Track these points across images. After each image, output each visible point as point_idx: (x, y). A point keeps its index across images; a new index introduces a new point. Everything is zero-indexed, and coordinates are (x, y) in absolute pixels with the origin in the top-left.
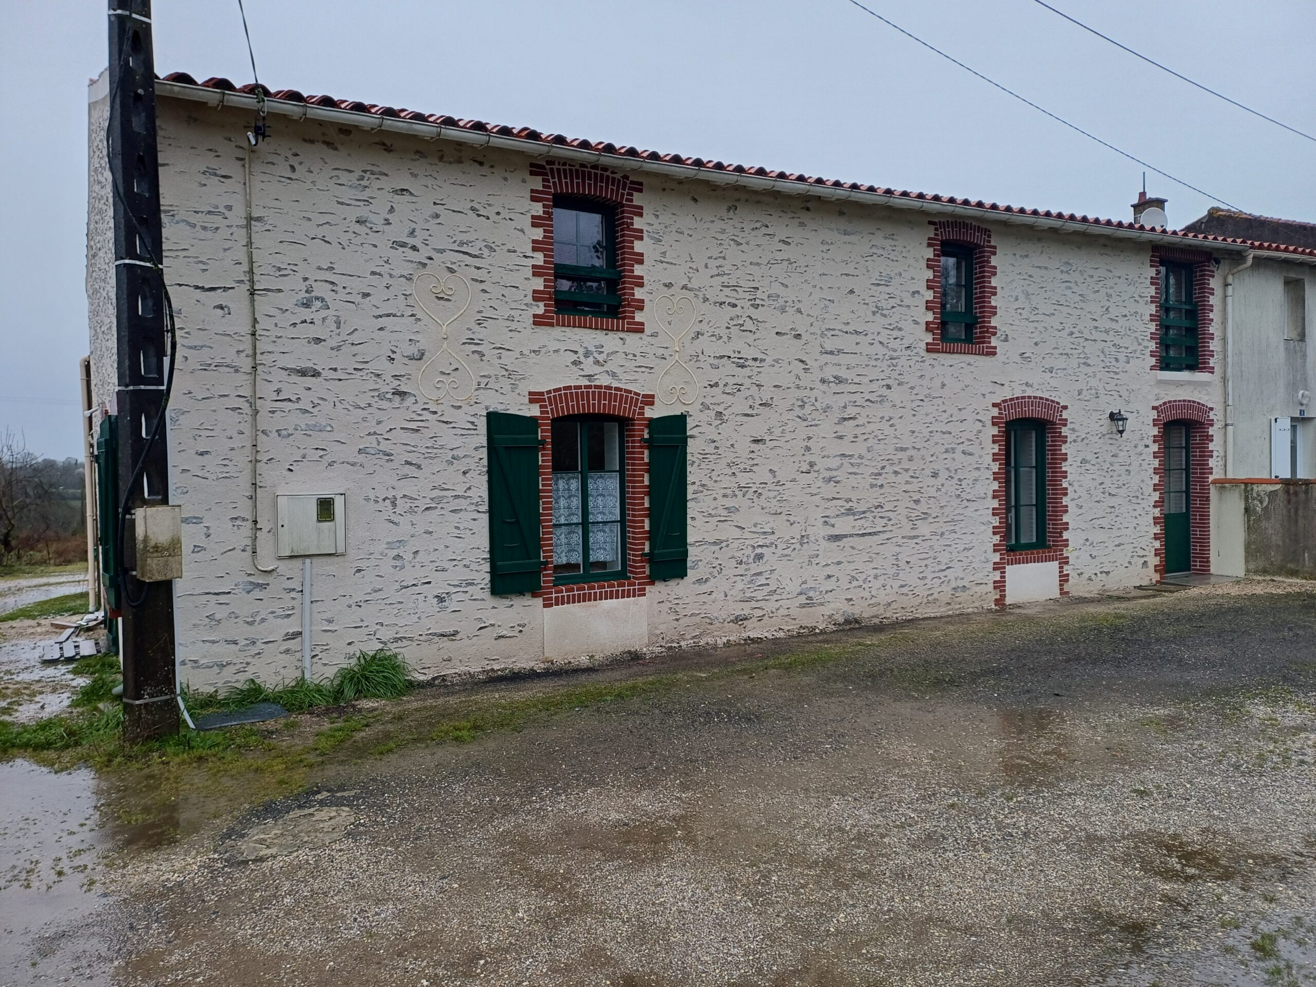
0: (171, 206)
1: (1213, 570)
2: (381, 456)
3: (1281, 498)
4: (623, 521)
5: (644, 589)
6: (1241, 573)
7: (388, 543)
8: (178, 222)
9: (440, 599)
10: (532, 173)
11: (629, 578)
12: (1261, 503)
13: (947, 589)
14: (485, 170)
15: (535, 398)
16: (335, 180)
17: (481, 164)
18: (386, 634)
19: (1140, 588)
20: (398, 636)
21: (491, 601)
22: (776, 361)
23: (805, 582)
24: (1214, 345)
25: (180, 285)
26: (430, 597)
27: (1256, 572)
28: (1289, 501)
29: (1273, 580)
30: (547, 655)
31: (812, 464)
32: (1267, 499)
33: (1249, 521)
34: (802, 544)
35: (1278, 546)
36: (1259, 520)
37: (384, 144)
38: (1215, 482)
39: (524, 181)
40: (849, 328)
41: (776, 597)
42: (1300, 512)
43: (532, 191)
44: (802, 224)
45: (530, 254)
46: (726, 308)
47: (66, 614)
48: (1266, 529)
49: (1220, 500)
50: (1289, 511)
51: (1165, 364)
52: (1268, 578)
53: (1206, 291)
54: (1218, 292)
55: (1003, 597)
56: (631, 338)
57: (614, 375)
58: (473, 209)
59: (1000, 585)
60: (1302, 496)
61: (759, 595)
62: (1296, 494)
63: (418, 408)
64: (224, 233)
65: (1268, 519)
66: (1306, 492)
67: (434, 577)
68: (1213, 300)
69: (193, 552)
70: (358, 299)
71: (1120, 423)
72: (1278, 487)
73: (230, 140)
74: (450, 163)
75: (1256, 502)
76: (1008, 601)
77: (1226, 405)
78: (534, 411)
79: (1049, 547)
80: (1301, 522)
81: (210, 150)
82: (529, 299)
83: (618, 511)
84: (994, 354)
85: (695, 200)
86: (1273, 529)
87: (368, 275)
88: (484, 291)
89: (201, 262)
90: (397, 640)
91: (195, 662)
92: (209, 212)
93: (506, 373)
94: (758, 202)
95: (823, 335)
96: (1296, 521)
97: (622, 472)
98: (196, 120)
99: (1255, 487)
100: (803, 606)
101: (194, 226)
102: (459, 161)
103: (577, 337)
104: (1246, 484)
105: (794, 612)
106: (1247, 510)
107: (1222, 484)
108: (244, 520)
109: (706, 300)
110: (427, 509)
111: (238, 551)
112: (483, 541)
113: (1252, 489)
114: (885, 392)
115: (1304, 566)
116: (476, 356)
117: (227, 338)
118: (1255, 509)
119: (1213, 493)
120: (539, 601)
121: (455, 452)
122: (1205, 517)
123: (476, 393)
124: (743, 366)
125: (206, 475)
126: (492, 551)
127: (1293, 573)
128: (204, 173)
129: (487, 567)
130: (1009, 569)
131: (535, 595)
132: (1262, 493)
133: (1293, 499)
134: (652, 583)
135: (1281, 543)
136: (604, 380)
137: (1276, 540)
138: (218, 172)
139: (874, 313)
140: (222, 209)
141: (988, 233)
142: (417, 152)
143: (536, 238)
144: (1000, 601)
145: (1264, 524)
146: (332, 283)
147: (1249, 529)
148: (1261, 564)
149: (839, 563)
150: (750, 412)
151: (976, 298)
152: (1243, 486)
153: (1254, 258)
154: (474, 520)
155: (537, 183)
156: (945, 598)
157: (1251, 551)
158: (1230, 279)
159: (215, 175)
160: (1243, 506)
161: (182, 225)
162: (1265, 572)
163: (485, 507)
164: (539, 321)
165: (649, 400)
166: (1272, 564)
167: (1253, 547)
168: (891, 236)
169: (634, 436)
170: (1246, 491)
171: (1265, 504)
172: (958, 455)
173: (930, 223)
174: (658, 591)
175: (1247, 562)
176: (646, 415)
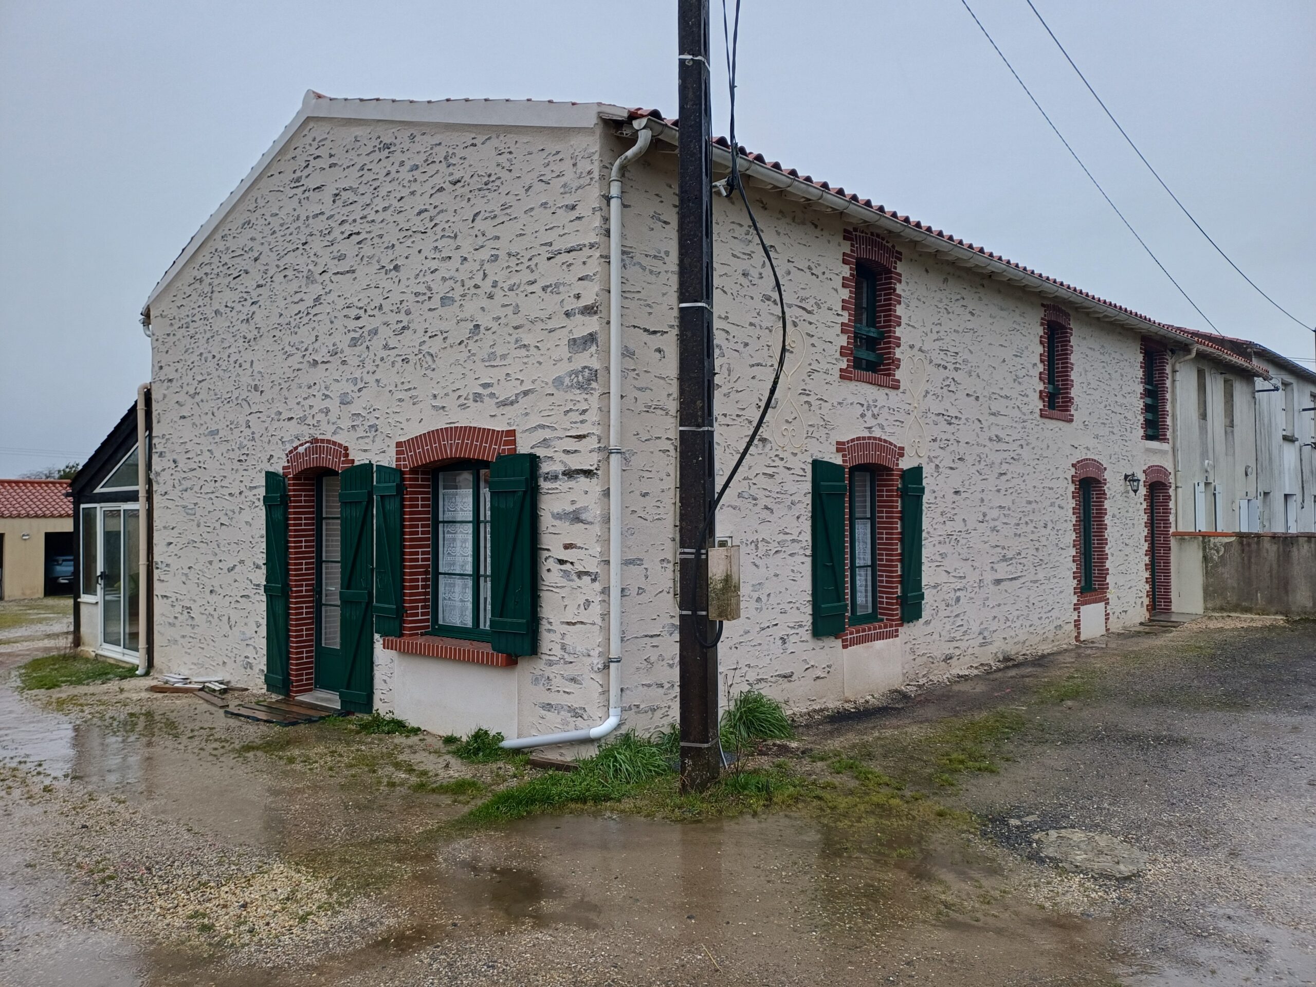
0: (631, 247)
1: (1174, 608)
2: (750, 500)
3: (1236, 549)
4: (873, 566)
5: (897, 631)
6: (1200, 611)
7: (753, 585)
8: (635, 265)
9: (783, 640)
10: (845, 238)
11: (882, 620)
12: (1218, 552)
13: (1052, 627)
14: (818, 232)
15: (840, 447)
16: (731, 234)
17: (816, 226)
18: (752, 676)
19: (1141, 624)
20: (759, 677)
21: (812, 643)
22: (967, 419)
23: (982, 623)
24: (1169, 421)
25: (635, 327)
26: (778, 638)
27: (1214, 610)
28: (1243, 551)
29: (1230, 617)
30: (846, 695)
31: (985, 515)
32: (1223, 549)
33: (1206, 567)
34: (980, 587)
35: (1234, 588)
36: (1216, 566)
37: (762, 203)
38: (1175, 535)
39: (840, 244)
40: (1003, 393)
41: (967, 637)
42: (1253, 560)
43: (844, 254)
44: (980, 299)
45: (840, 313)
46: (941, 370)
48: (1222, 574)
49: (1180, 549)
50: (1243, 559)
51: (1148, 437)
52: (1225, 614)
53: (1162, 372)
54: (1170, 376)
55: (1079, 633)
56: (892, 393)
57: (882, 427)
58: (810, 268)
59: (1077, 624)
60: (1254, 546)
61: (958, 635)
62: (1249, 545)
63: (772, 454)
64: (663, 276)
65: (1224, 565)
66: (1258, 543)
67: (780, 619)
68: (1168, 383)
69: (639, 594)
70: (740, 347)
71: (1135, 484)
72: (1234, 539)
73: (670, 187)
74: (799, 224)
75: (1212, 551)
76: (1082, 638)
77: (1176, 471)
78: (838, 460)
79: (1095, 590)
80: (1253, 567)
81: (657, 195)
82: (838, 355)
83: (869, 556)
84: (1071, 421)
85: (927, 271)
86: (1229, 574)
87: (747, 326)
88: (813, 345)
89: (648, 305)
90: (759, 681)
91: (638, 706)
92: (655, 257)
93: (823, 423)
94: (959, 277)
95: (990, 398)
96: (1249, 568)
97: (872, 519)
98: (649, 165)
99: (1212, 539)
100: (981, 645)
101: (644, 269)
102: (803, 223)
103: (863, 392)
104: (1204, 537)
105: (977, 651)
106: (1205, 558)
107: (1182, 537)
108: (669, 562)
109: (931, 361)
110: (777, 552)
111: (665, 593)
112: (806, 583)
113: (1209, 541)
114: (1019, 451)
115: (1256, 604)
116: (807, 406)
117: (662, 381)
118: (1212, 557)
119: (1173, 543)
120: (839, 642)
121: (793, 498)
122: (1167, 563)
123: (806, 441)
124: (950, 424)
125: (647, 517)
126: (813, 594)
127: (1248, 610)
128: (652, 218)
129: (809, 610)
130: (1083, 608)
131: (838, 637)
132: (1219, 544)
133: (1247, 549)
134: (901, 625)
135: (1236, 585)
136: (877, 433)
137: (1232, 582)
138: (662, 217)
139: (1015, 380)
140: (662, 255)
141: (1069, 315)
142: (781, 212)
143: (844, 297)
144: (1078, 638)
145: (1220, 570)
146: (727, 332)
147: (1207, 574)
148: (1218, 602)
149: (999, 605)
150: (953, 465)
151: (1058, 372)
152: (1201, 538)
154: (803, 563)
155: (846, 247)
156: (1052, 636)
157: (1208, 593)
158: (1177, 367)
159: (659, 220)
160: (1201, 555)
161: (637, 267)
162: (1222, 609)
163: (809, 552)
164: (843, 375)
165: (901, 452)
166: (1228, 603)
167: (1211, 589)
168: (1024, 314)
169: (894, 485)
170: (1203, 542)
171: (1221, 553)
172: (1056, 508)
173: (1043, 305)
174: (907, 632)
175: (1205, 600)
176: (900, 467)
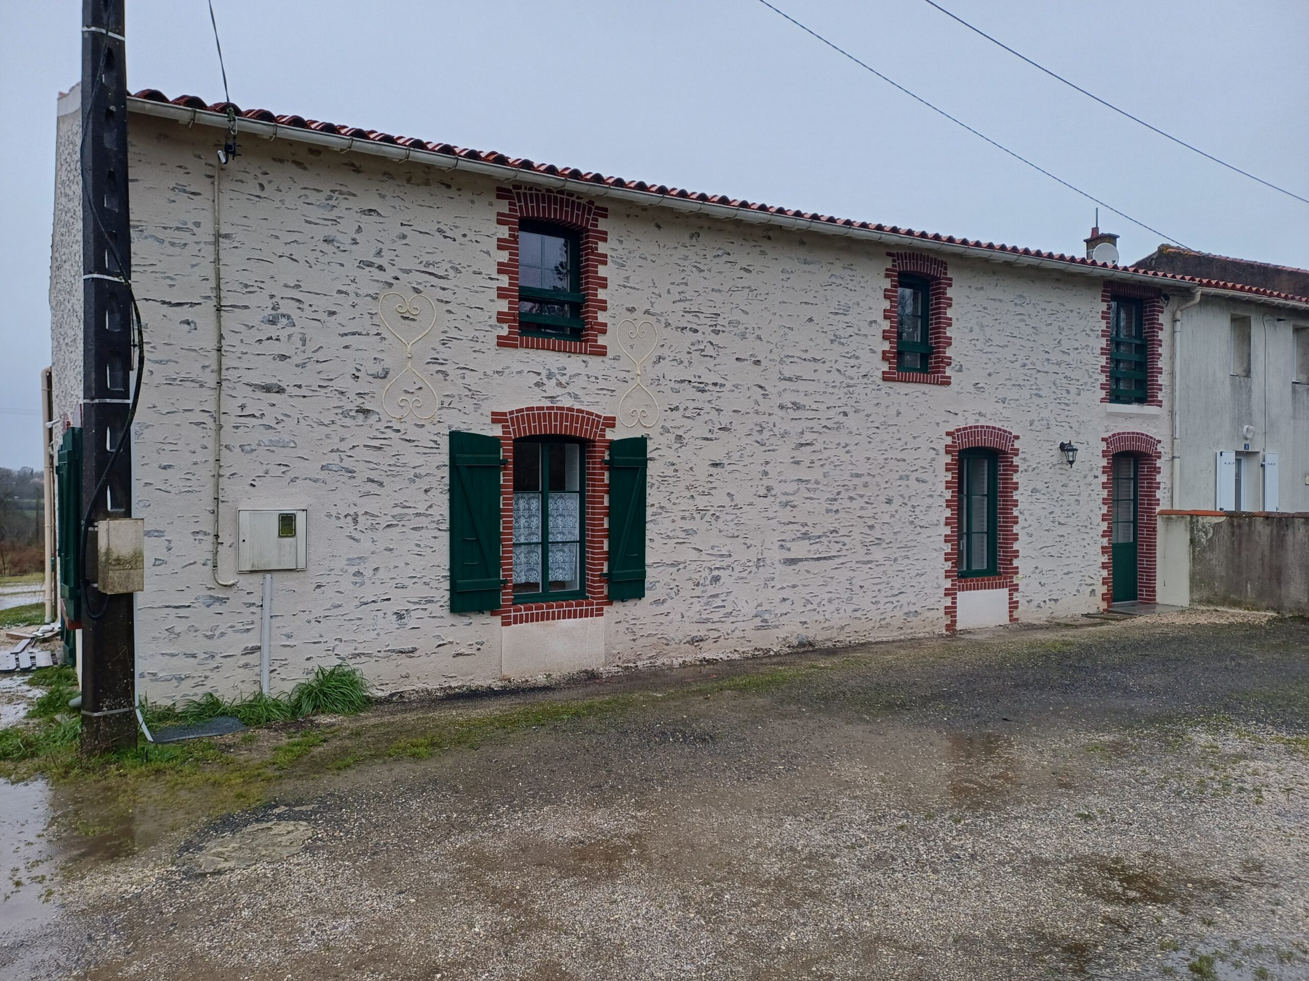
0: (140, 221)
1: (1159, 599)
2: (343, 473)
3: (1225, 531)
4: (582, 542)
5: (602, 609)
6: (1186, 603)
7: (349, 559)
8: (146, 238)
9: (400, 616)
10: (499, 197)
11: (588, 598)
12: (1206, 534)
13: (899, 614)
14: (452, 192)
15: (497, 418)
16: (303, 199)
17: (449, 186)
18: (345, 650)
19: (1087, 615)
20: (357, 652)
21: (450, 619)
22: (736, 386)
23: (760, 605)
24: (1162, 380)
25: (147, 300)
26: (390, 613)
27: (1200, 602)
28: (1233, 534)
29: (1217, 611)
30: (504, 673)
31: (769, 489)
32: (1212, 531)
33: (1194, 552)
34: (758, 567)
35: (1222, 577)
36: (1204, 550)
37: (353, 165)
38: (1162, 513)
39: (491, 204)
40: (808, 356)
41: (732, 619)
42: (1243, 545)
43: (499, 214)
44: (763, 253)
45: (495, 276)
46: (688, 333)
47: (22, 625)
48: (1211, 560)
49: (1167, 530)
50: (1233, 543)
51: (1115, 397)
52: (1212, 608)
53: (1155, 325)
54: (1167, 327)
55: (954, 622)
56: (594, 361)
57: (576, 397)
58: (440, 231)
59: (951, 611)
60: (1246, 529)
61: (715, 617)
62: (1240, 526)
63: (381, 426)
64: (192, 249)
65: (1212, 550)
66: (1250, 525)
67: (394, 594)
68: (1163, 335)
69: (154, 565)
70: (324, 317)
71: (1071, 453)
72: (1223, 519)
73: (200, 157)
74: (418, 185)
75: (1201, 534)
76: (959, 626)
77: (1173, 438)
78: (497, 431)
79: (1000, 574)
80: (1244, 554)
81: (180, 167)
82: (494, 321)
83: (577, 531)
84: (949, 383)
85: (659, 227)
86: (1217, 560)
87: (335, 294)
88: (449, 312)
89: (168, 277)
90: (355, 656)
91: (154, 674)
92: (178, 229)
93: (468, 393)
94: (721, 230)
95: (782, 362)
96: (1240, 553)
97: (582, 493)
98: (166, 137)
99: (1200, 518)
100: (758, 628)
101: (162, 241)
102: (427, 183)
103: (540, 359)
104: (1192, 516)
105: (749, 634)
106: (1192, 541)
107: (1168, 515)
108: (205, 534)
109: (668, 325)
110: (388, 526)
111: (198, 566)
112: (444, 559)
113: (1198, 521)
114: (841, 418)
115: (1246, 597)
116: (440, 376)
117: (193, 354)
118: (1200, 540)
119: (1160, 524)
120: (498, 620)
121: (417, 471)
122: (1152, 546)
123: (440, 412)
124: (703, 391)
125: (169, 489)
126: (451, 569)
127: (1236, 604)
128: (173, 189)
129: (446, 585)
130: (960, 594)
131: (494, 613)
132: (1207, 525)
133: (1237, 531)
134: (610, 603)
135: (1224, 574)
136: (566, 402)
137: (1220, 571)
138: (187, 189)
139: (832, 341)
140: (190, 226)
141: (944, 265)
142: (385, 174)
143: (501, 260)
144: (951, 627)
145: (1208, 555)
146: (299, 301)
147: (1194, 560)
148: (1205, 594)
149: (794, 586)
150: (709, 436)
151: (932, 329)
152: (1188, 518)
153: (1202, 295)
154: (435, 537)
155: (504, 207)
156: (897, 623)
157: (1195, 582)
158: (1178, 315)
159: (185, 191)
160: (1188, 537)
161: (150, 240)
162: (1209, 602)
163: (446, 526)
164: (502, 342)
165: (610, 422)
166: (1216, 595)
167: (1198, 577)
168: (850, 267)
169: (594, 457)
170: (1191, 522)
171: (1210, 535)
172: (912, 482)
173: (889, 254)
174: (616, 611)
175: (1191, 592)
176: (607, 437)
